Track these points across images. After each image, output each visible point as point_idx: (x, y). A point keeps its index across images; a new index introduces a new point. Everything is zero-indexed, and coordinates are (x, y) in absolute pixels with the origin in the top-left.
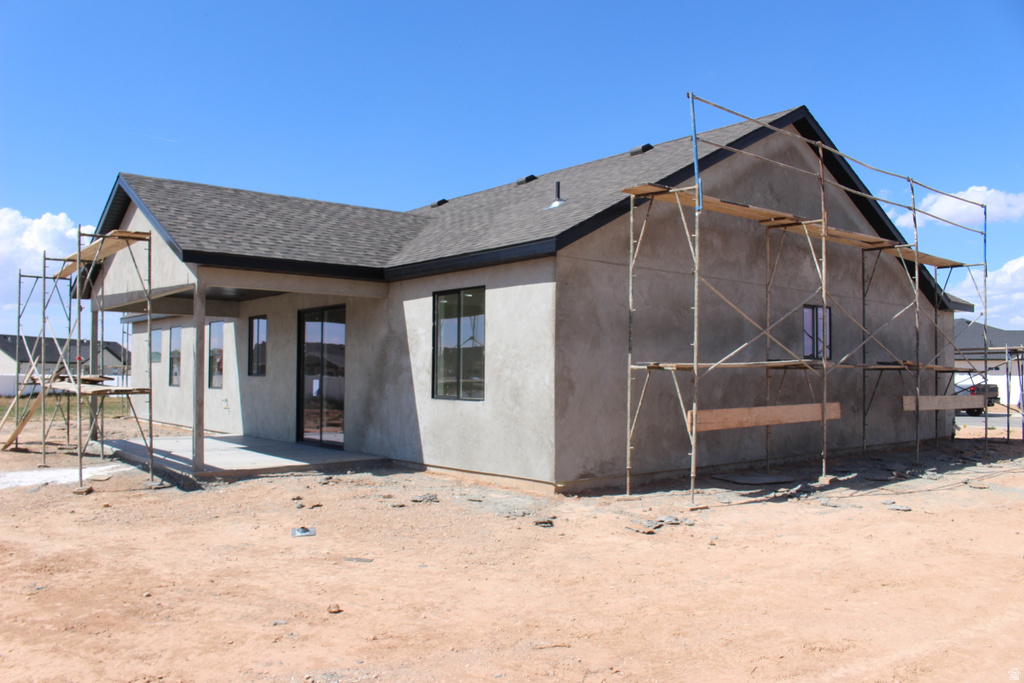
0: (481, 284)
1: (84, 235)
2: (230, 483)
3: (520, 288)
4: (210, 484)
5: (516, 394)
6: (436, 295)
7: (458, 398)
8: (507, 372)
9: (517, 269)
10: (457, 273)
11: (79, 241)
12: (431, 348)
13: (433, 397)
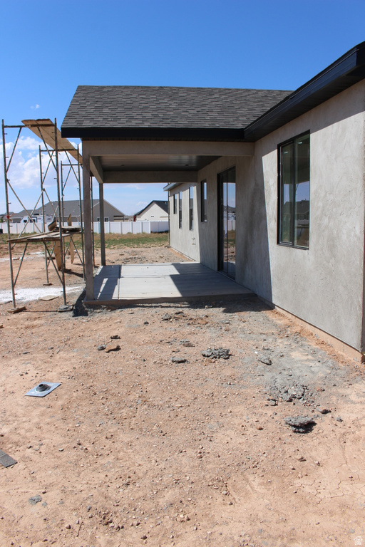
0: (307, 129)
1: (7, 127)
2: (112, 310)
3: (335, 125)
4: (95, 311)
5: (332, 245)
6: (280, 147)
7: (293, 246)
8: (326, 221)
9: (334, 103)
10: (291, 122)
11: (3, 131)
12: (277, 198)
13: (278, 243)
